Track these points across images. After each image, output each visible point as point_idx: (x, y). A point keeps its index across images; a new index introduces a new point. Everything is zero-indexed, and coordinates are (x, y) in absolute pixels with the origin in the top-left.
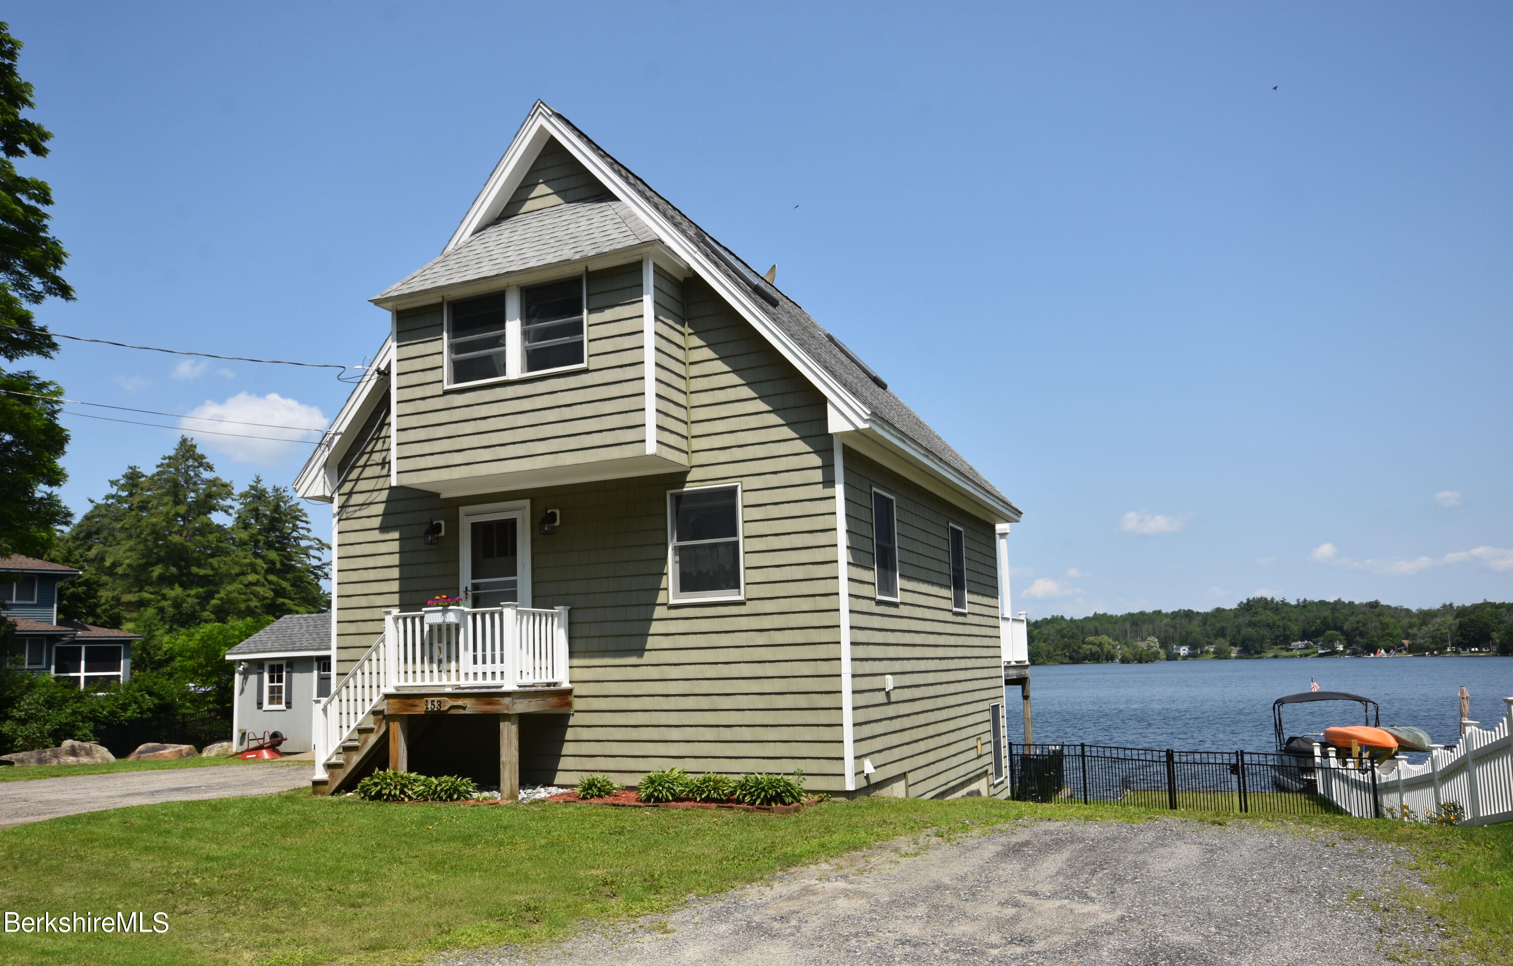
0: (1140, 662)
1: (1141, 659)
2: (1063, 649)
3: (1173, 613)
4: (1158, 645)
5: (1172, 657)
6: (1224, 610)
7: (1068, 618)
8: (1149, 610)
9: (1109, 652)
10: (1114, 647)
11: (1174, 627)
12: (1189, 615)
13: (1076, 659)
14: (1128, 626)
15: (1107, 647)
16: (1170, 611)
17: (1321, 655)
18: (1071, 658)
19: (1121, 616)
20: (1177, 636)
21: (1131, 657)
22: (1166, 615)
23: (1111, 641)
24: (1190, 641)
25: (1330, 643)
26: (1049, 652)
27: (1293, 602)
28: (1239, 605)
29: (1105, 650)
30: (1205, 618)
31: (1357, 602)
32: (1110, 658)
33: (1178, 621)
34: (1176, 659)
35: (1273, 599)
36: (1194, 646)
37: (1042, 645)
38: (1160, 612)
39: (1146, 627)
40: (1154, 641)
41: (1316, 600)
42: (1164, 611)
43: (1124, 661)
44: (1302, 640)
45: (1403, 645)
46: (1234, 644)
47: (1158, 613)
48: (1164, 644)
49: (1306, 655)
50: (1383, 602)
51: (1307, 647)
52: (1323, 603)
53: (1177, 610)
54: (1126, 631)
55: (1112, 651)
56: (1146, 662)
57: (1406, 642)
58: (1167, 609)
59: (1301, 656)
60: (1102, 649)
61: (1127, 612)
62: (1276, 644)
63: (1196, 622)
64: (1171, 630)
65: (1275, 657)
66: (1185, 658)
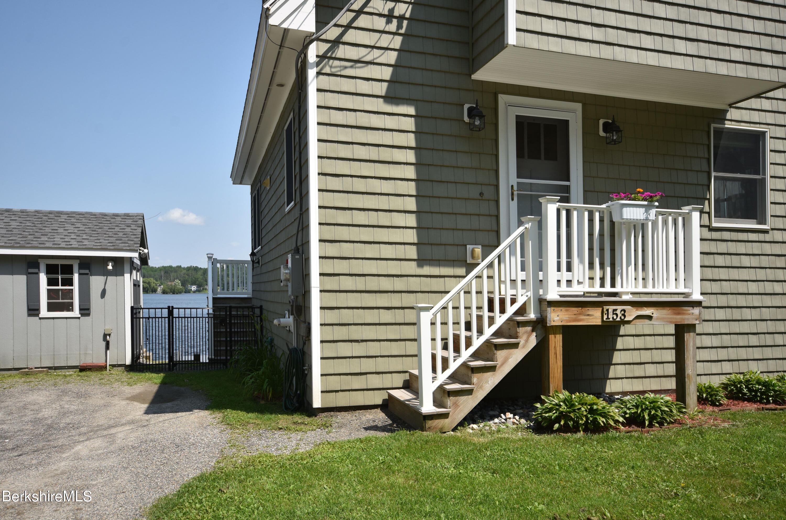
0: (174, 293)
1: (174, 291)
3: (188, 267)
4: (180, 284)
5: (188, 291)
8: (174, 265)
10: (156, 285)
11: (188, 275)
14: (162, 273)
15: (153, 285)
16: (186, 267)
19: (159, 268)
20: (190, 280)
21: (169, 291)
22: (184, 268)
23: (155, 281)
24: (197, 282)
29: (152, 286)
33: (190, 272)
34: (189, 292)
36: (199, 286)
39: (172, 274)
40: (178, 283)
42: (182, 266)
43: (164, 292)
47: (179, 267)
48: (183, 284)
53: (189, 266)
54: (161, 276)
55: (155, 287)
58: (185, 265)
60: (150, 286)
61: (162, 266)
63: (200, 273)
64: (187, 277)
66: (194, 292)
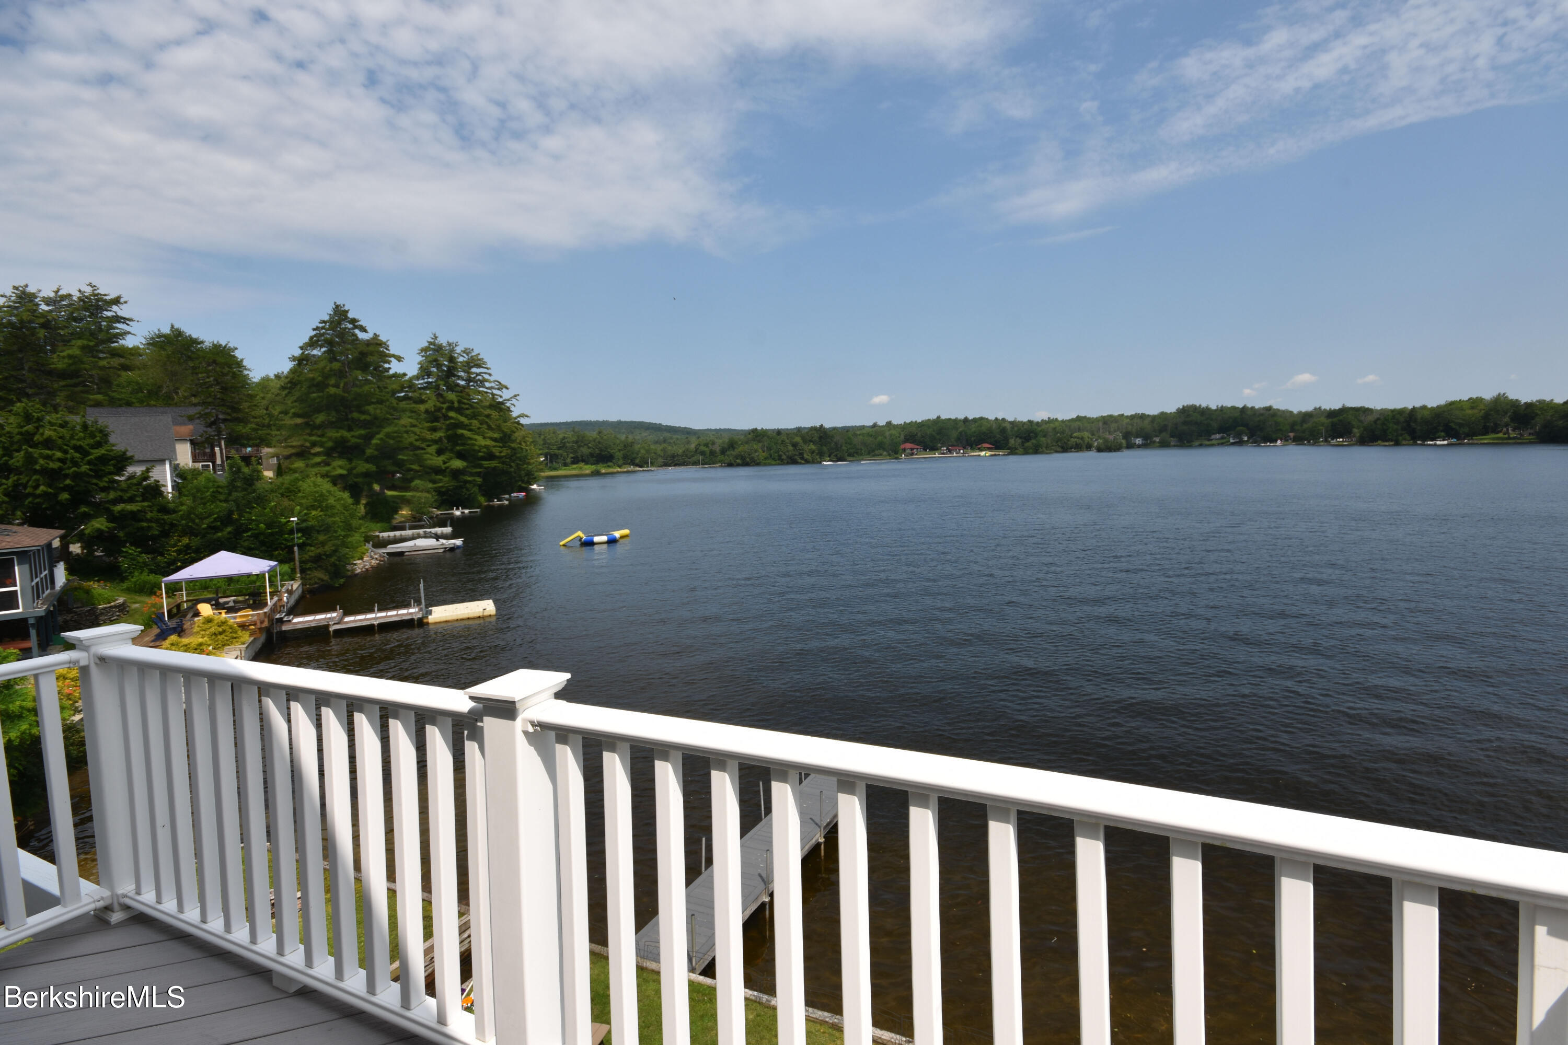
2: (1057, 442)
6: (1166, 413)
7: (1060, 419)
9: (1088, 443)
12: (1143, 417)
13: (1065, 449)
17: (1233, 444)
18: (1062, 447)
25: (1239, 435)
26: (1047, 444)
27: (1214, 407)
28: (1177, 410)
30: (1153, 418)
31: (1257, 407)
32: (1089, 447)
35: (1200, 405)
37: (1043, 439)
38: (1123, 415)
41: (1229, 406)
44: (1219, 433)
45: (1289, 436)
46: (1172, 436)
49: (1222, 444)
50: (1275, 407)
51: (1222, 438)
52: (1234, 408)
56: (1115, 451)
57: (1292, 435)
59: (1218, 444)
62: (1201, 436)
65: (1201, 445)
